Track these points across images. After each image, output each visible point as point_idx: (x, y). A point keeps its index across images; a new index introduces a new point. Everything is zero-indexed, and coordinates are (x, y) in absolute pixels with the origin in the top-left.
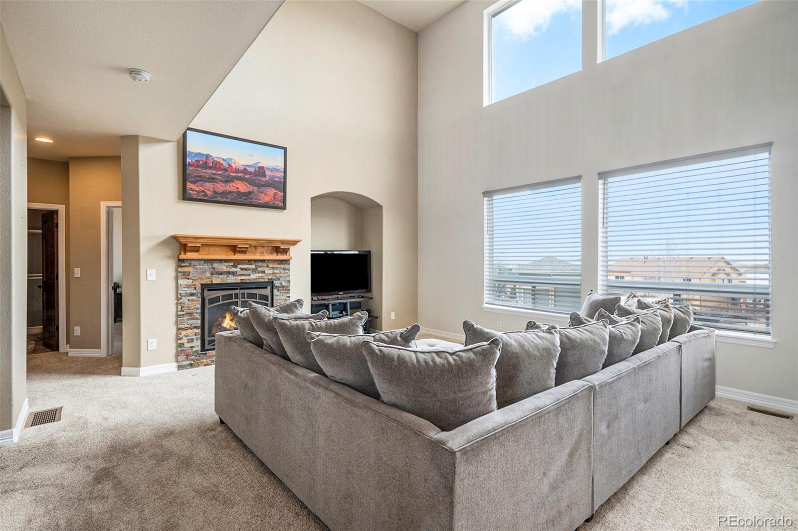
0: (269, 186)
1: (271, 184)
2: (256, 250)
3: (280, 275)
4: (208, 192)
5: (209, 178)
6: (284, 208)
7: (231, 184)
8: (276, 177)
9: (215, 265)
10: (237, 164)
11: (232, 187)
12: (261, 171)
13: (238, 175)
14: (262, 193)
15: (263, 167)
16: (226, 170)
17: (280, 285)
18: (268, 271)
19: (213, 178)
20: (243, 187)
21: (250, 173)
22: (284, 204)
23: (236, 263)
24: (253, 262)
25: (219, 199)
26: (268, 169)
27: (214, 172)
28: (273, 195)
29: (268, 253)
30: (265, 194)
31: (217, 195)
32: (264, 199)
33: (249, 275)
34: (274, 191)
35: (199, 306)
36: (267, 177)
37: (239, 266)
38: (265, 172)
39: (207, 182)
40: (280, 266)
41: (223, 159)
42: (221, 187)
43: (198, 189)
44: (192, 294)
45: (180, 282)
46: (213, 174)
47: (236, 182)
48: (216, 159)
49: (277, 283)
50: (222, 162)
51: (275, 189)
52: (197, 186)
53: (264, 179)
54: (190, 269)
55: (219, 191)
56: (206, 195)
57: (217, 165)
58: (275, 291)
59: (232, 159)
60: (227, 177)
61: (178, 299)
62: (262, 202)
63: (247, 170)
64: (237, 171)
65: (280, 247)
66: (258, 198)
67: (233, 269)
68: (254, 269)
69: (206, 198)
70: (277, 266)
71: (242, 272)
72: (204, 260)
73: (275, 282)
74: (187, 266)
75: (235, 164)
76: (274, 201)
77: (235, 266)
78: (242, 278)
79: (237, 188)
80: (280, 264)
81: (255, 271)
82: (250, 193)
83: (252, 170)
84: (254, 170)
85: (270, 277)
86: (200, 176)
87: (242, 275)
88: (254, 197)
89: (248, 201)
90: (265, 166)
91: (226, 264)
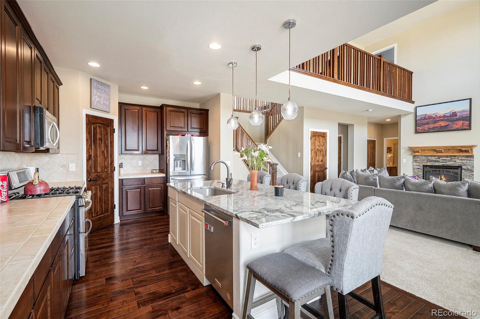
0: (459, 120)
1: (460, 119)
2: (449, 151)
3: (467, 163)
4: (426, 129)
5: (426, 123)
6: (470, 129)
7: (437, 124)
8: (464, 115)
9: (429, 158)
10: (440, 114)
11: (437, 125)
12: (454, 114)
13: (441, 119)
14: (455, 124)
15: (455, 112)
16: (434, 118)
17: (466, 168)
18: (458, 161)
19: (428, 123)
20: (443, 124)
21: (448, 116)
22: (469, 127)
23: (439, 157)
24: (449, 156)
25: (431, 131)
26: (459, 112)
27: (428, 120)
28: (462, 124)
29: (457, 152)
30: (456, 124)
31: (430, 129)
32: (455, 127)
33: (447, 162)
34: (462, 122)
35: (422, 173)
36: (458, 116)
37: (441, 158)
38: (456, 114)
39: (425, 125)
40: (466, 159)
41: (433, 114)
42: (431, 126)
43: (421, 129)
44: (419, 169)
45: (414, 164)
46: (428, 121)
47: (439, 122)
48: (430, 115)
49: (464, 167)
50: (432, 115)
51: (463, 121)
52: (421, 127)
53: (455, 118)
54: (419, 159)
55: (431, 127)
56: (425, 130)
57: (430, 117)
58: (463, 171)
59: (437, 113)
60: (435, 121)
61: (414, 170)
62: (454, 128)
63: (446, 115)
64: (440, 117)
65: (461, 149)
66: (452, 127)
67: (438, 160)
68: (449, 160)
69: (425, 131)
70: (465, 159)
71: (443, 161)
72: (424, 156)
73: (462, 166)
74: (417, 158)
75: (439, 114)
76: (462, 127)
77: (439, 158)
78: (443, 163)
79: (440, 125)
80: (467, 158)
81: (449, 161)
82: (447, 125)
83: (449, 115)
84: (450, 114)
85: (460, 164)
86: (422, 123)
87: (443, 162)
88: (450, 127)
89: (446, 129)
90: (456, 111)
91: (434, 157)
